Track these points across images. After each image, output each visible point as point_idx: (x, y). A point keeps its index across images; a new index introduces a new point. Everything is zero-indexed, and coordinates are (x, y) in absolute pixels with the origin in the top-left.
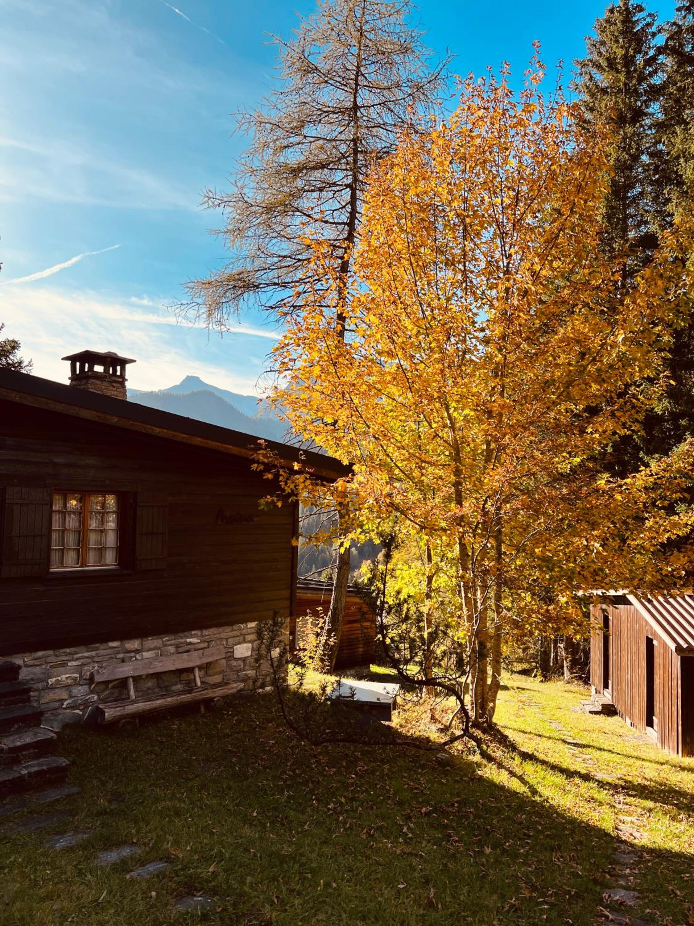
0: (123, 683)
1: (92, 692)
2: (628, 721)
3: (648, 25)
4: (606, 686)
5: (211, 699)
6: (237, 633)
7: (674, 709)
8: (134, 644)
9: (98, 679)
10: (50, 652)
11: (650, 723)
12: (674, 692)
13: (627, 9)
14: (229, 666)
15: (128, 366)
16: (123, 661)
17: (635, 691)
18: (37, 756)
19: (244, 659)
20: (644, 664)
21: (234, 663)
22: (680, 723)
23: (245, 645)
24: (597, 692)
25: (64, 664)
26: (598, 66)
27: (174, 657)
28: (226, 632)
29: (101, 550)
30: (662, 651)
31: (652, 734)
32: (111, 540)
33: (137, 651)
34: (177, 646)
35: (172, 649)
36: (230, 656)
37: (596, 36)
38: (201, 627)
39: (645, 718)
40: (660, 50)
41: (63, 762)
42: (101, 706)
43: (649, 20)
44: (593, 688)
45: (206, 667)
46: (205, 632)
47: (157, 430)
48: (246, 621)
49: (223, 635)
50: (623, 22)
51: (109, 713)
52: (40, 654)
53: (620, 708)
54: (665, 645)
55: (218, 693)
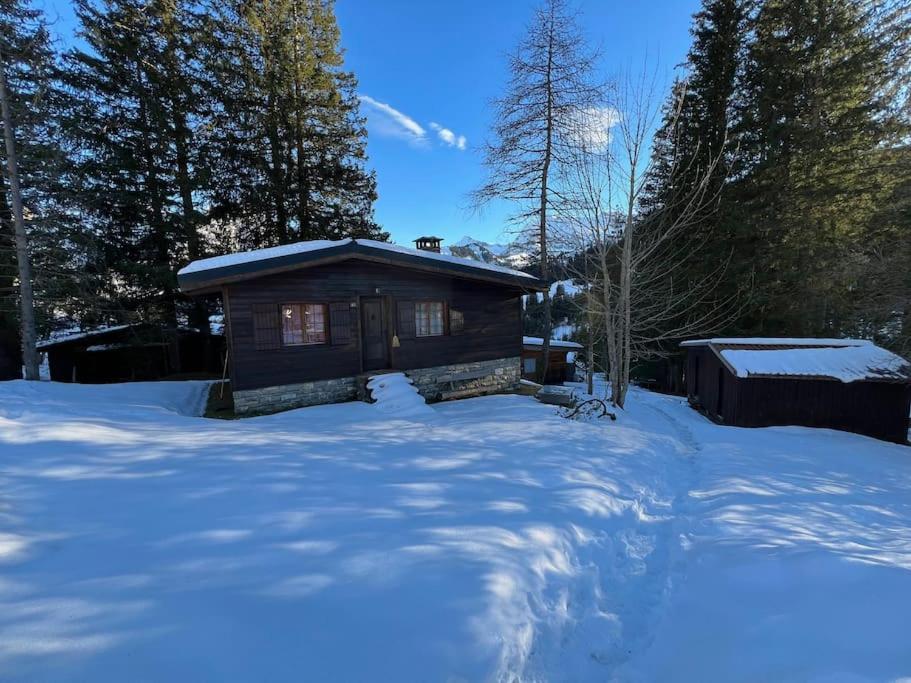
1: (436, 387)
2: (707, 411)
4: (696, 393)
6: (495, 363)
10: (419, 370)
11: (719, 413)
14: (493, 378)
16: (448, 374)
17: (712, 396)
19: (499, 375)
20: (717, 382)
23: (500, 369)
24: (691, 396)
25: (425, 375)
27: (470, 373)
28: (491, 363)
29: (435, 327)
31: (721, 418)
33: (454, 370)
34: (470, 369)
35: (468, 370)
36: (493, 374)
38: (480, 361)
39: (717, 410)
45: (483, 378)
46: (482, 363)
48: (500, 358)
49: (490, 365)
52: (416, 370)
53: (704, 404)
55: (490, 389)
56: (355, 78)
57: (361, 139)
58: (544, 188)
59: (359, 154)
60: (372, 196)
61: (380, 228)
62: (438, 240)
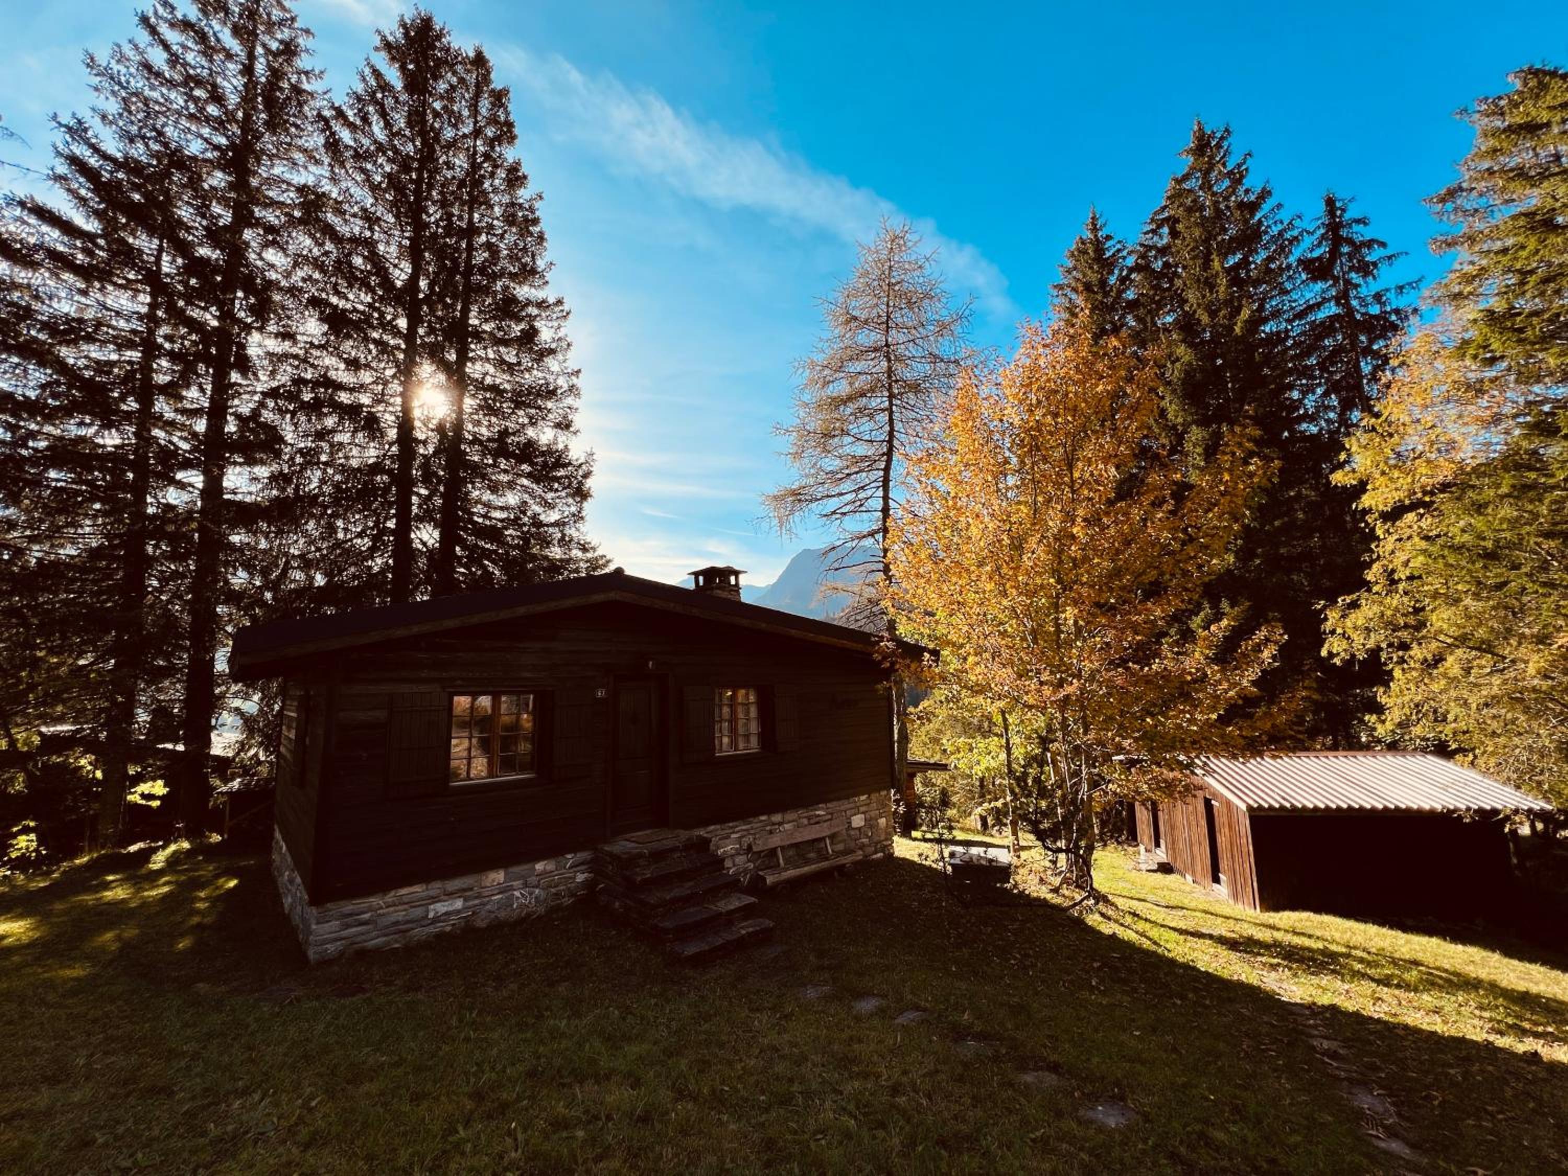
0: (773, 852)
1: (749, 861)
2: (1189, 878)
3: (1119, 251)
4: (1158, 845)
5: (844, 865)
6: (852, 805)
7: (1247, 866)
8: (777, 818)
9: (755, 849)
10: (718, 827)
11: (1216, 880)
12: (1245, 850)
13: (1097, 240)
14: (849, 835)
15: (741, 577)
16: (771, 832)
17: (1196, 849)
18: (746, 918)
19: (859, 829)
20: (1203, 823)
21: (852, 833)
22: (1255, 879)
23: (859, 816)
24: (1147, 851)
25: (728, 837)
26: (1074, 290)
27: (809, 827)
28: (845, 805)
29: (747, 737)
30: (1225, 810)
31: (1222, 890)
32: (754, 728)
33: (780, 824)
34: (809, 818)
35: (805, 821)
36: (850, 827)
37: (1070, 264)
38: (825, 801)
39: (1210, 875)
40: (1131, 270)
41: (769, 923)
42: (761, 873)
43: (1119, 246)
44: (1142, 848)
45: (833, 837)
46: (829, 805)
47: (793, 632)
48: (858, 795)
49: (842, 808)
50: (1095, 251)
51: (770, 880)
52: (712, 828)
53: (1178, 865)
54: (1228, 803)
55: (848, 860)
56: (566, 307)
57: (570, 401)
58: (886, 498)
59: (564, 425)
60: (581, 494)
61: (594, 549)
62: (737, 573)
